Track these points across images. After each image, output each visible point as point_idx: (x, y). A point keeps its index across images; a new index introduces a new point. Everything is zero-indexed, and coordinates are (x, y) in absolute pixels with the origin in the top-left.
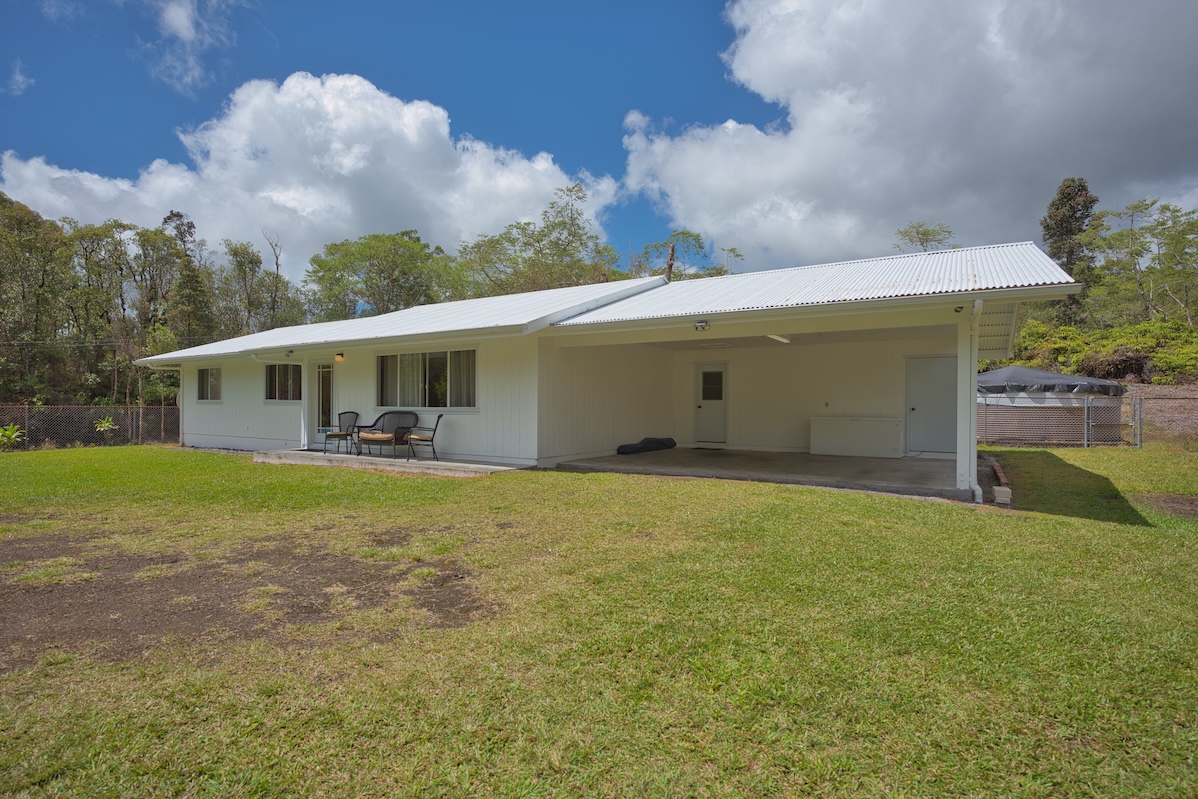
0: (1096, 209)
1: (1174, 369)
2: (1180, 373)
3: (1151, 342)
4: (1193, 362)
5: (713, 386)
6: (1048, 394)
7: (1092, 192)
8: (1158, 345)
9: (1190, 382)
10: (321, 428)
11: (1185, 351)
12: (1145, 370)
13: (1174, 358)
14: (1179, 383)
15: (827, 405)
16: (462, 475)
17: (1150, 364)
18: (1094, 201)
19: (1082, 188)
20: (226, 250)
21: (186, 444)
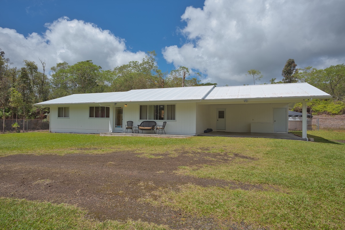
0: (296, 68)
1: (317, 111)
2: (318, 112)
3: (311, 104)
4: (321, 109)
5: (221, 115)
6: (297, 117)
7: (296, 63)
8: (313, 105)
9: (321, 115)
10: (117, 126)
11: (319, 106)
12: (310, 111)
13: (317, 108)
14: (318, 115)
15: (253, 120)
16: (181, 138)
17: (311, 110)
18: (296, 65)
19: (293, 62)
20: (25, 64)
21: (52, 131)
